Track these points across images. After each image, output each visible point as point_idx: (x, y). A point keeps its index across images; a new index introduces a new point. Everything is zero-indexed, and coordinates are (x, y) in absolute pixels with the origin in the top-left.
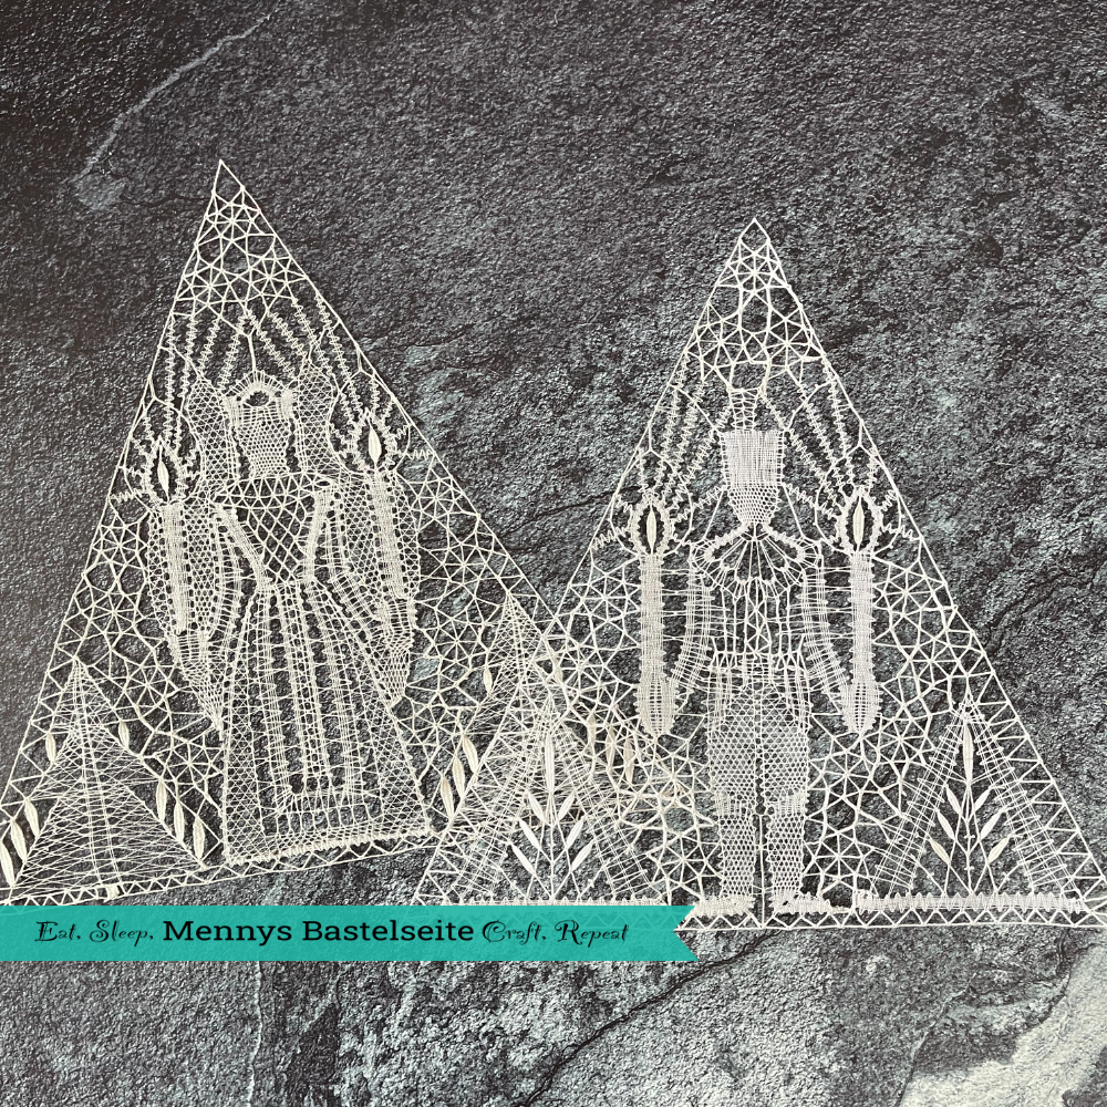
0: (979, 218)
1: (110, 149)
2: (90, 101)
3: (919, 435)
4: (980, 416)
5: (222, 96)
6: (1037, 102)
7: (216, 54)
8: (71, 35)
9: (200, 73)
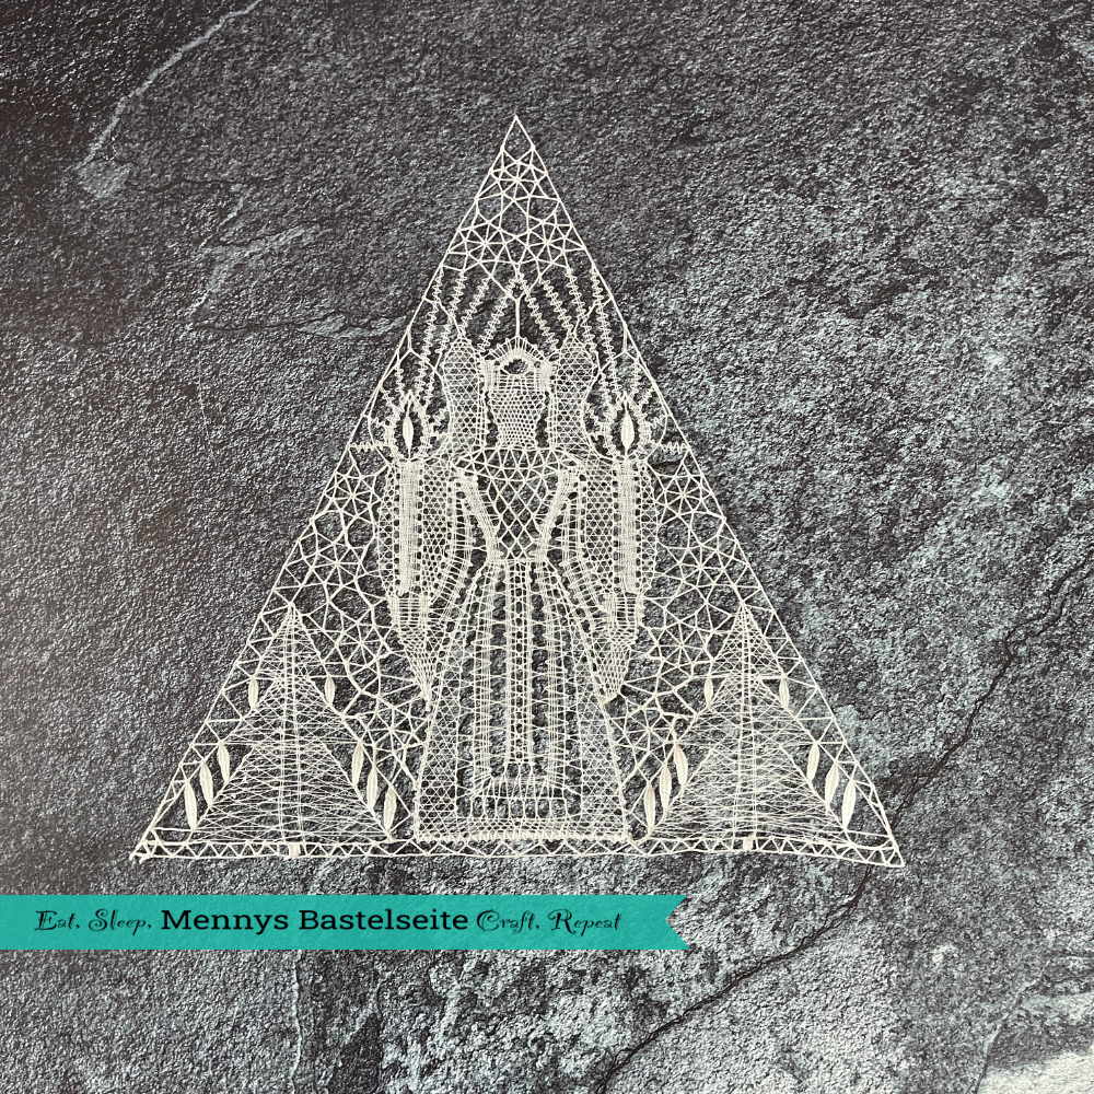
0: (1021, 166)
1: (113, 134)
2: (91, 86)
3: (966, 396)
4: (1030, 374)
5: (226, 75)
6: (1077, 44)
7: (219, 31)
8: (69, 18)
9: (203, 52)
